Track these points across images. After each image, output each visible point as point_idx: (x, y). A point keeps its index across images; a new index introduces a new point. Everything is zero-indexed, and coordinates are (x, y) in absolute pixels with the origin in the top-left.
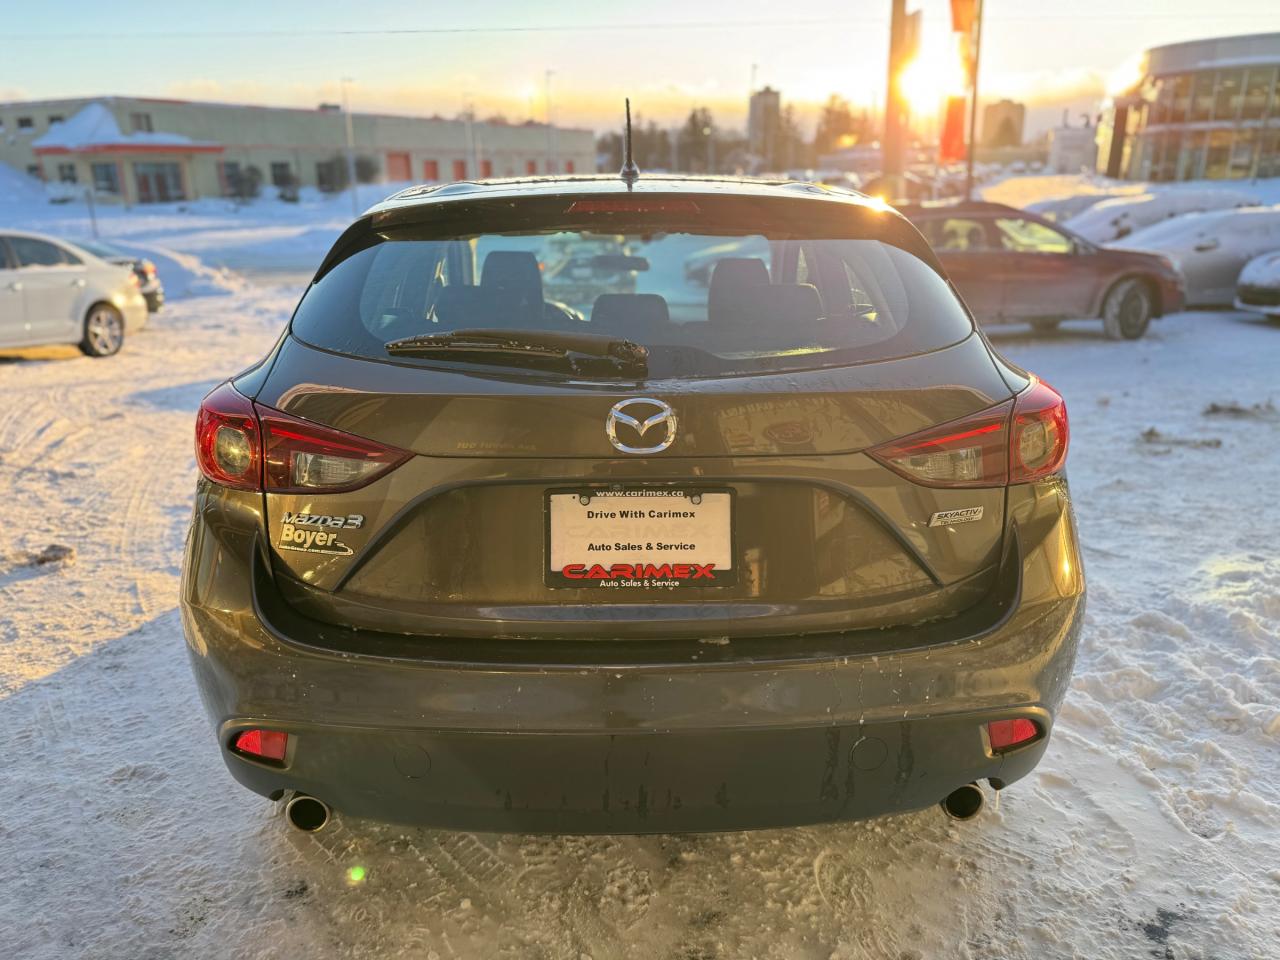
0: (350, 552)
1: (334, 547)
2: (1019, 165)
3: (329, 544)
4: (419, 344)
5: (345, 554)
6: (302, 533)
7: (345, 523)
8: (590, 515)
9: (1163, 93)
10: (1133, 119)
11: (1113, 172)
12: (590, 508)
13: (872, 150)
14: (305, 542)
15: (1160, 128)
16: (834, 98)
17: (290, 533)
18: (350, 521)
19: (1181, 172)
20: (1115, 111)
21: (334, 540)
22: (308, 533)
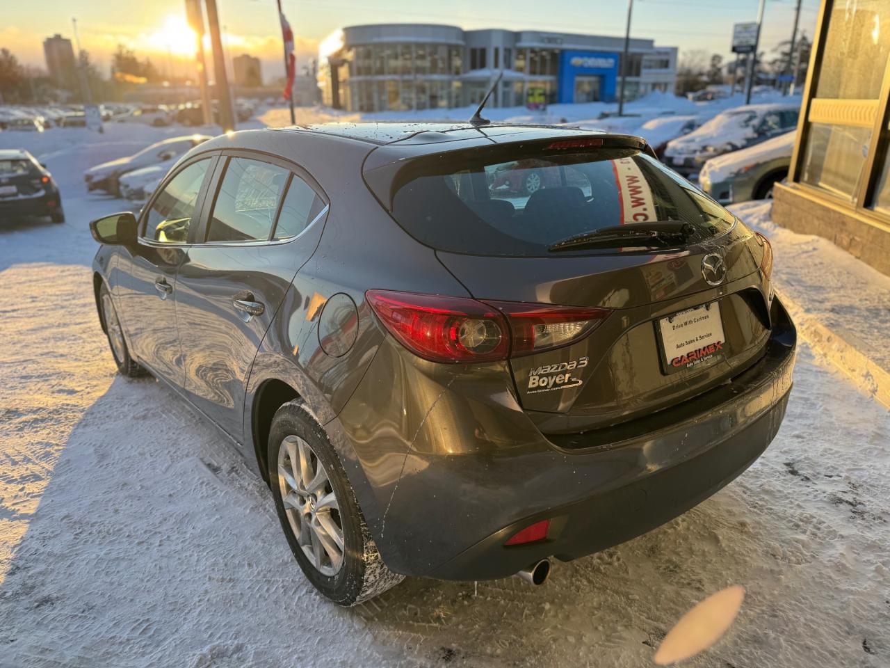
0: (581, 382)
1: (570, 382)
2: (271, 100)
3: (566, 381)
4: (575, 241)
5: (577, 385)
6: (545, 379)
7: (578, 364)
8: (674, 327)
9: (357, 56)
10: (343, 72)
11: (337, 105)
12: (673, 324)
13: (163, 87)
14: (548, 384)
15: (361, 78)
16: (120, 46)
17: (536, 381)
18: (581, 362)
19: (376, 107)
20: (330, 66)
21: (569, 378)
22: (550, 378)
